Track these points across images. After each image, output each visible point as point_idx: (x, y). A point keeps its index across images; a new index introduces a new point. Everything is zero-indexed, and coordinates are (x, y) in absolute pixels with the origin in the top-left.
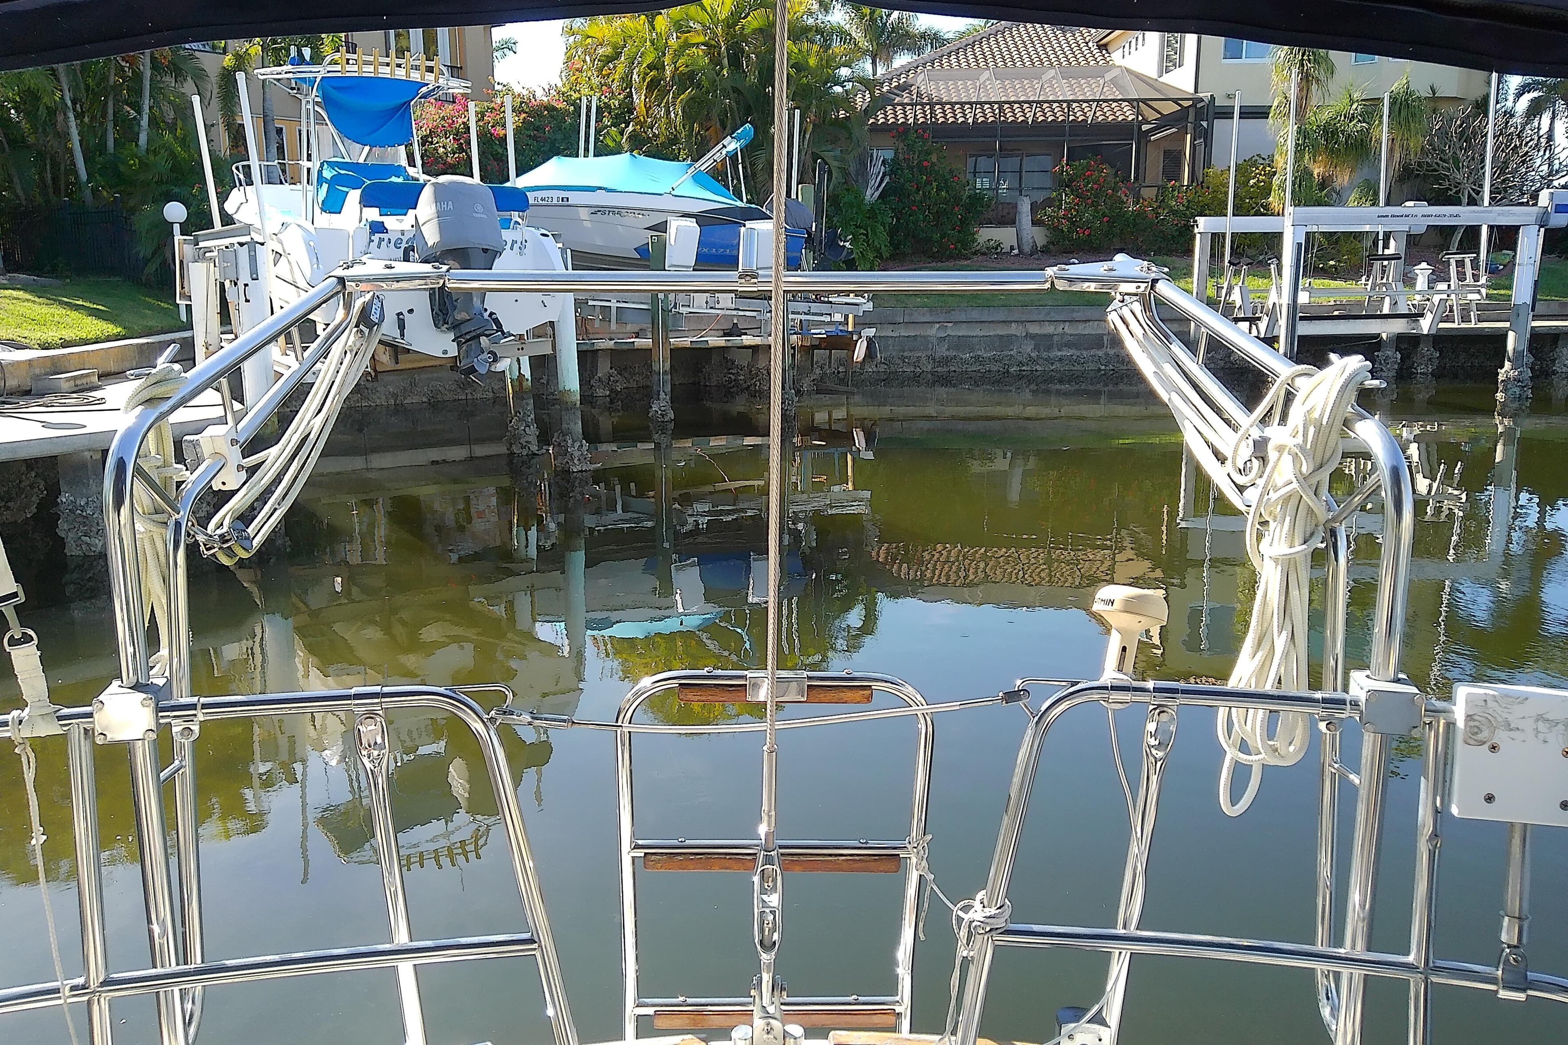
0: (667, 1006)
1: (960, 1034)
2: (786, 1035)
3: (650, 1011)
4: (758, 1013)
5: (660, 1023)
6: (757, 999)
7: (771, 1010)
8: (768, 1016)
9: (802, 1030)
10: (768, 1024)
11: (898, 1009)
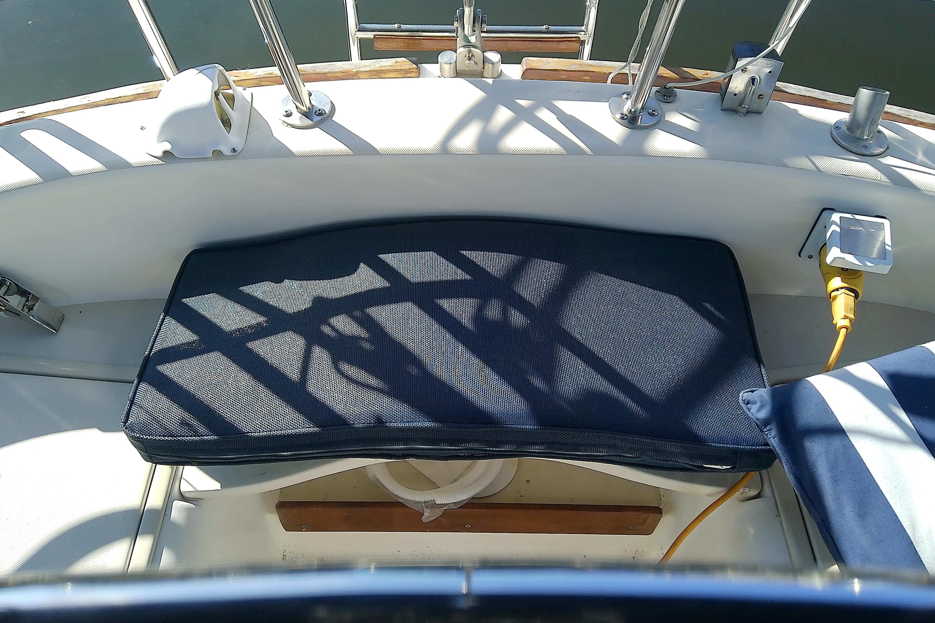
0: (384, 31)
1: (645, 62)
2: (485, 60)
3: (370, 35)
4: (460, 42)
5: (380, 46)
6: (460, 30)
7: (473, 39)
8: (468, 45)
9: (499, 56)
10: (470, 52)
11: (582, 36)
